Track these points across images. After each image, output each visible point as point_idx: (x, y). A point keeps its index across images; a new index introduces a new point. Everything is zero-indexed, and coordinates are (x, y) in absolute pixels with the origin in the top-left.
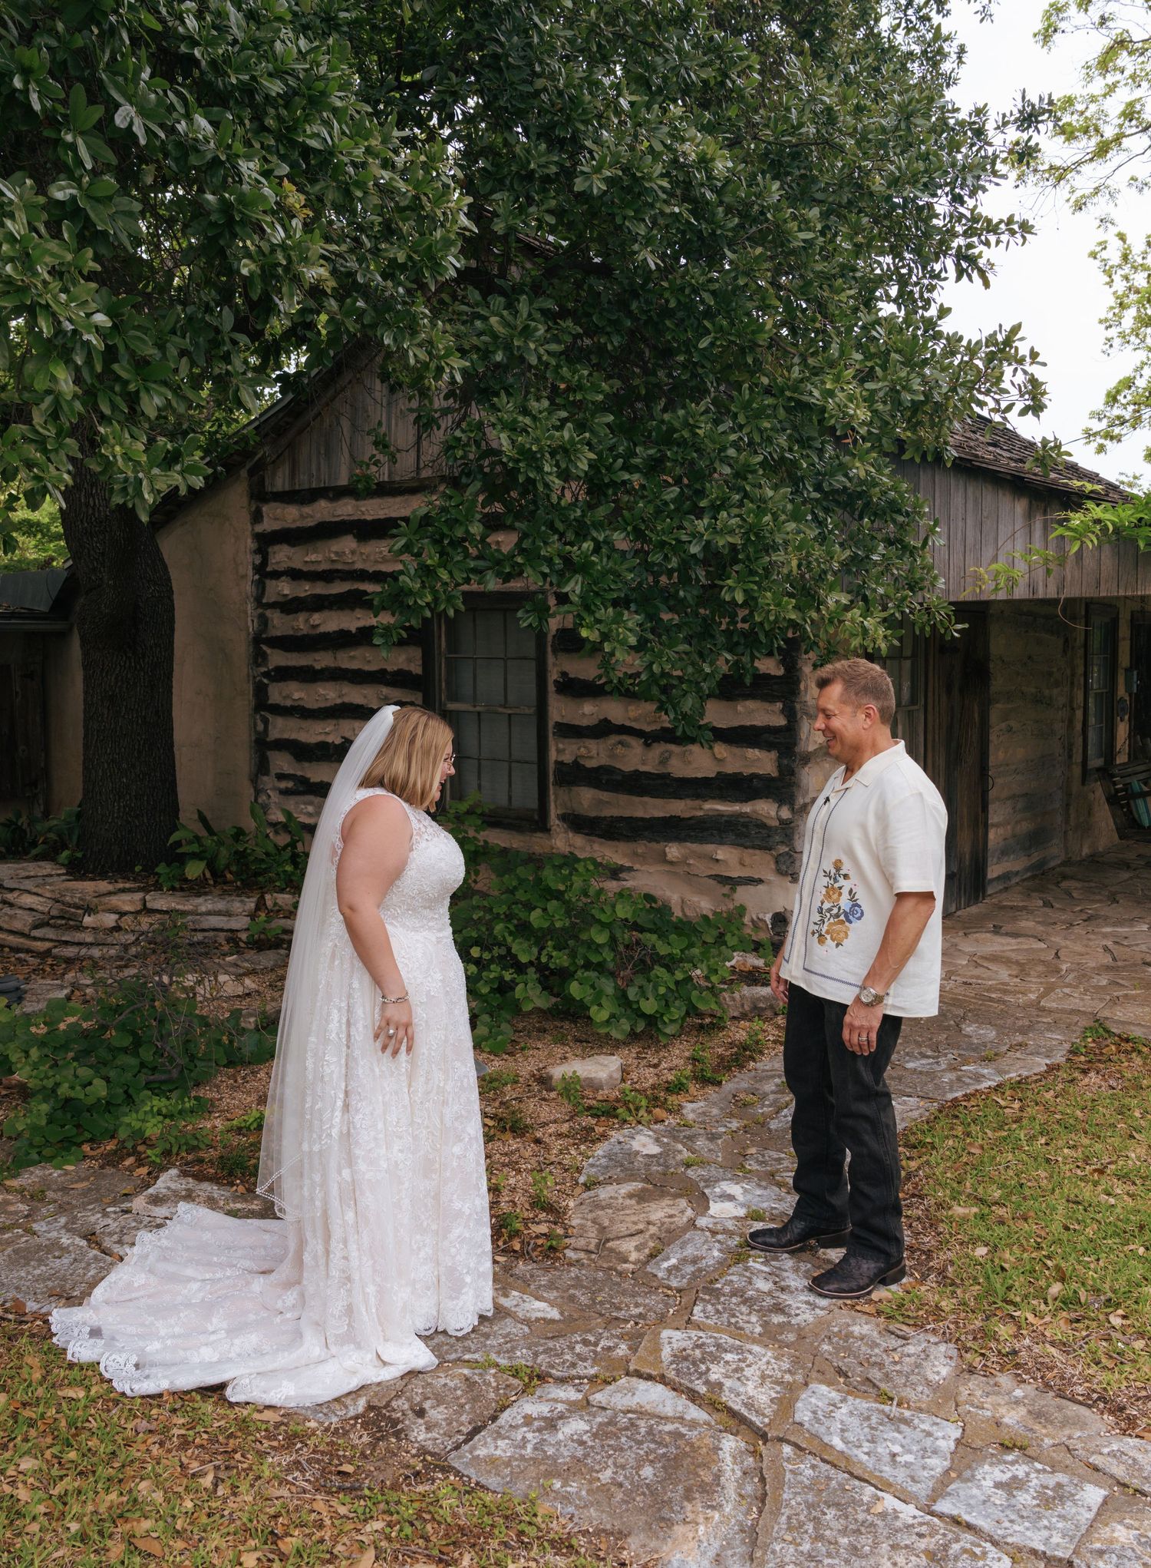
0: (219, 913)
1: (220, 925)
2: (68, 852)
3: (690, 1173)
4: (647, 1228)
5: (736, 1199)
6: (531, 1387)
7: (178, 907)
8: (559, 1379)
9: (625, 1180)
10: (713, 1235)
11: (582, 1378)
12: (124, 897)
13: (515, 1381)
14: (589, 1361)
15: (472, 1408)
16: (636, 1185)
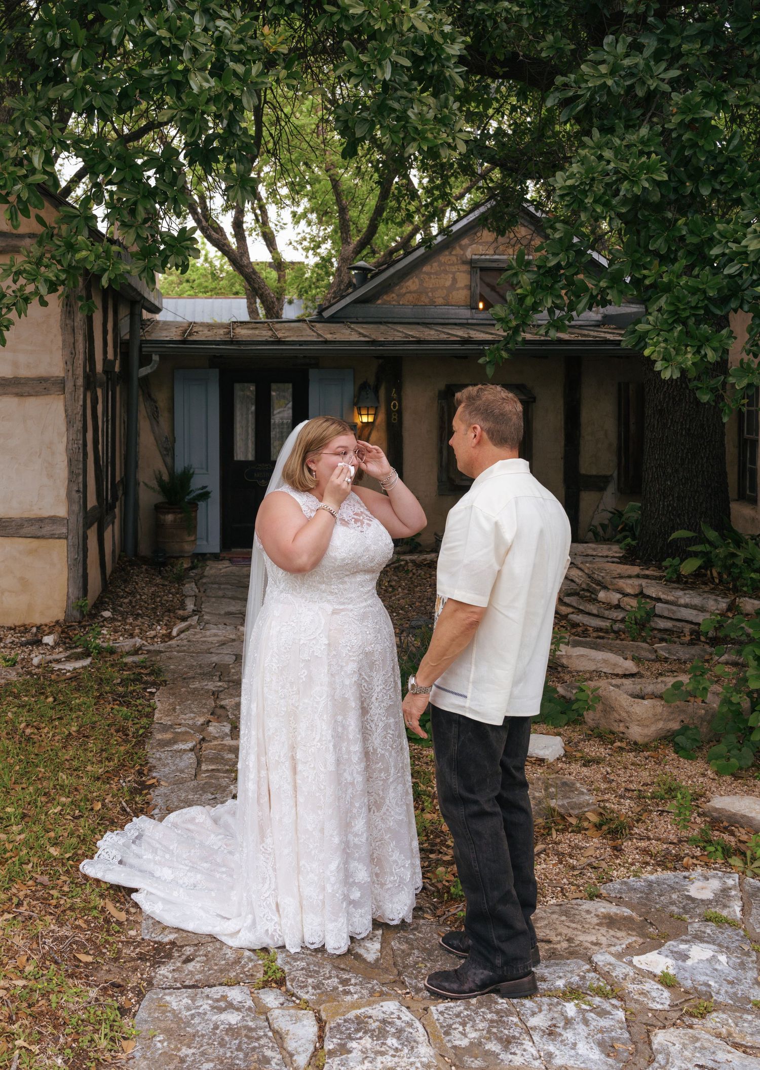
2: (629, 540)
3: (696, 925)
4: (559, 942)
5: (684, 961)
6: (266, 984)
7: (663, 596)
8: (287, 991)
9: (628, 905)
10: (588, 971)
11: (298, 998)
12: (629, 581)
13: (260, 975)
14: (318, 991)
15: (211, 974)
16: (627, 912)
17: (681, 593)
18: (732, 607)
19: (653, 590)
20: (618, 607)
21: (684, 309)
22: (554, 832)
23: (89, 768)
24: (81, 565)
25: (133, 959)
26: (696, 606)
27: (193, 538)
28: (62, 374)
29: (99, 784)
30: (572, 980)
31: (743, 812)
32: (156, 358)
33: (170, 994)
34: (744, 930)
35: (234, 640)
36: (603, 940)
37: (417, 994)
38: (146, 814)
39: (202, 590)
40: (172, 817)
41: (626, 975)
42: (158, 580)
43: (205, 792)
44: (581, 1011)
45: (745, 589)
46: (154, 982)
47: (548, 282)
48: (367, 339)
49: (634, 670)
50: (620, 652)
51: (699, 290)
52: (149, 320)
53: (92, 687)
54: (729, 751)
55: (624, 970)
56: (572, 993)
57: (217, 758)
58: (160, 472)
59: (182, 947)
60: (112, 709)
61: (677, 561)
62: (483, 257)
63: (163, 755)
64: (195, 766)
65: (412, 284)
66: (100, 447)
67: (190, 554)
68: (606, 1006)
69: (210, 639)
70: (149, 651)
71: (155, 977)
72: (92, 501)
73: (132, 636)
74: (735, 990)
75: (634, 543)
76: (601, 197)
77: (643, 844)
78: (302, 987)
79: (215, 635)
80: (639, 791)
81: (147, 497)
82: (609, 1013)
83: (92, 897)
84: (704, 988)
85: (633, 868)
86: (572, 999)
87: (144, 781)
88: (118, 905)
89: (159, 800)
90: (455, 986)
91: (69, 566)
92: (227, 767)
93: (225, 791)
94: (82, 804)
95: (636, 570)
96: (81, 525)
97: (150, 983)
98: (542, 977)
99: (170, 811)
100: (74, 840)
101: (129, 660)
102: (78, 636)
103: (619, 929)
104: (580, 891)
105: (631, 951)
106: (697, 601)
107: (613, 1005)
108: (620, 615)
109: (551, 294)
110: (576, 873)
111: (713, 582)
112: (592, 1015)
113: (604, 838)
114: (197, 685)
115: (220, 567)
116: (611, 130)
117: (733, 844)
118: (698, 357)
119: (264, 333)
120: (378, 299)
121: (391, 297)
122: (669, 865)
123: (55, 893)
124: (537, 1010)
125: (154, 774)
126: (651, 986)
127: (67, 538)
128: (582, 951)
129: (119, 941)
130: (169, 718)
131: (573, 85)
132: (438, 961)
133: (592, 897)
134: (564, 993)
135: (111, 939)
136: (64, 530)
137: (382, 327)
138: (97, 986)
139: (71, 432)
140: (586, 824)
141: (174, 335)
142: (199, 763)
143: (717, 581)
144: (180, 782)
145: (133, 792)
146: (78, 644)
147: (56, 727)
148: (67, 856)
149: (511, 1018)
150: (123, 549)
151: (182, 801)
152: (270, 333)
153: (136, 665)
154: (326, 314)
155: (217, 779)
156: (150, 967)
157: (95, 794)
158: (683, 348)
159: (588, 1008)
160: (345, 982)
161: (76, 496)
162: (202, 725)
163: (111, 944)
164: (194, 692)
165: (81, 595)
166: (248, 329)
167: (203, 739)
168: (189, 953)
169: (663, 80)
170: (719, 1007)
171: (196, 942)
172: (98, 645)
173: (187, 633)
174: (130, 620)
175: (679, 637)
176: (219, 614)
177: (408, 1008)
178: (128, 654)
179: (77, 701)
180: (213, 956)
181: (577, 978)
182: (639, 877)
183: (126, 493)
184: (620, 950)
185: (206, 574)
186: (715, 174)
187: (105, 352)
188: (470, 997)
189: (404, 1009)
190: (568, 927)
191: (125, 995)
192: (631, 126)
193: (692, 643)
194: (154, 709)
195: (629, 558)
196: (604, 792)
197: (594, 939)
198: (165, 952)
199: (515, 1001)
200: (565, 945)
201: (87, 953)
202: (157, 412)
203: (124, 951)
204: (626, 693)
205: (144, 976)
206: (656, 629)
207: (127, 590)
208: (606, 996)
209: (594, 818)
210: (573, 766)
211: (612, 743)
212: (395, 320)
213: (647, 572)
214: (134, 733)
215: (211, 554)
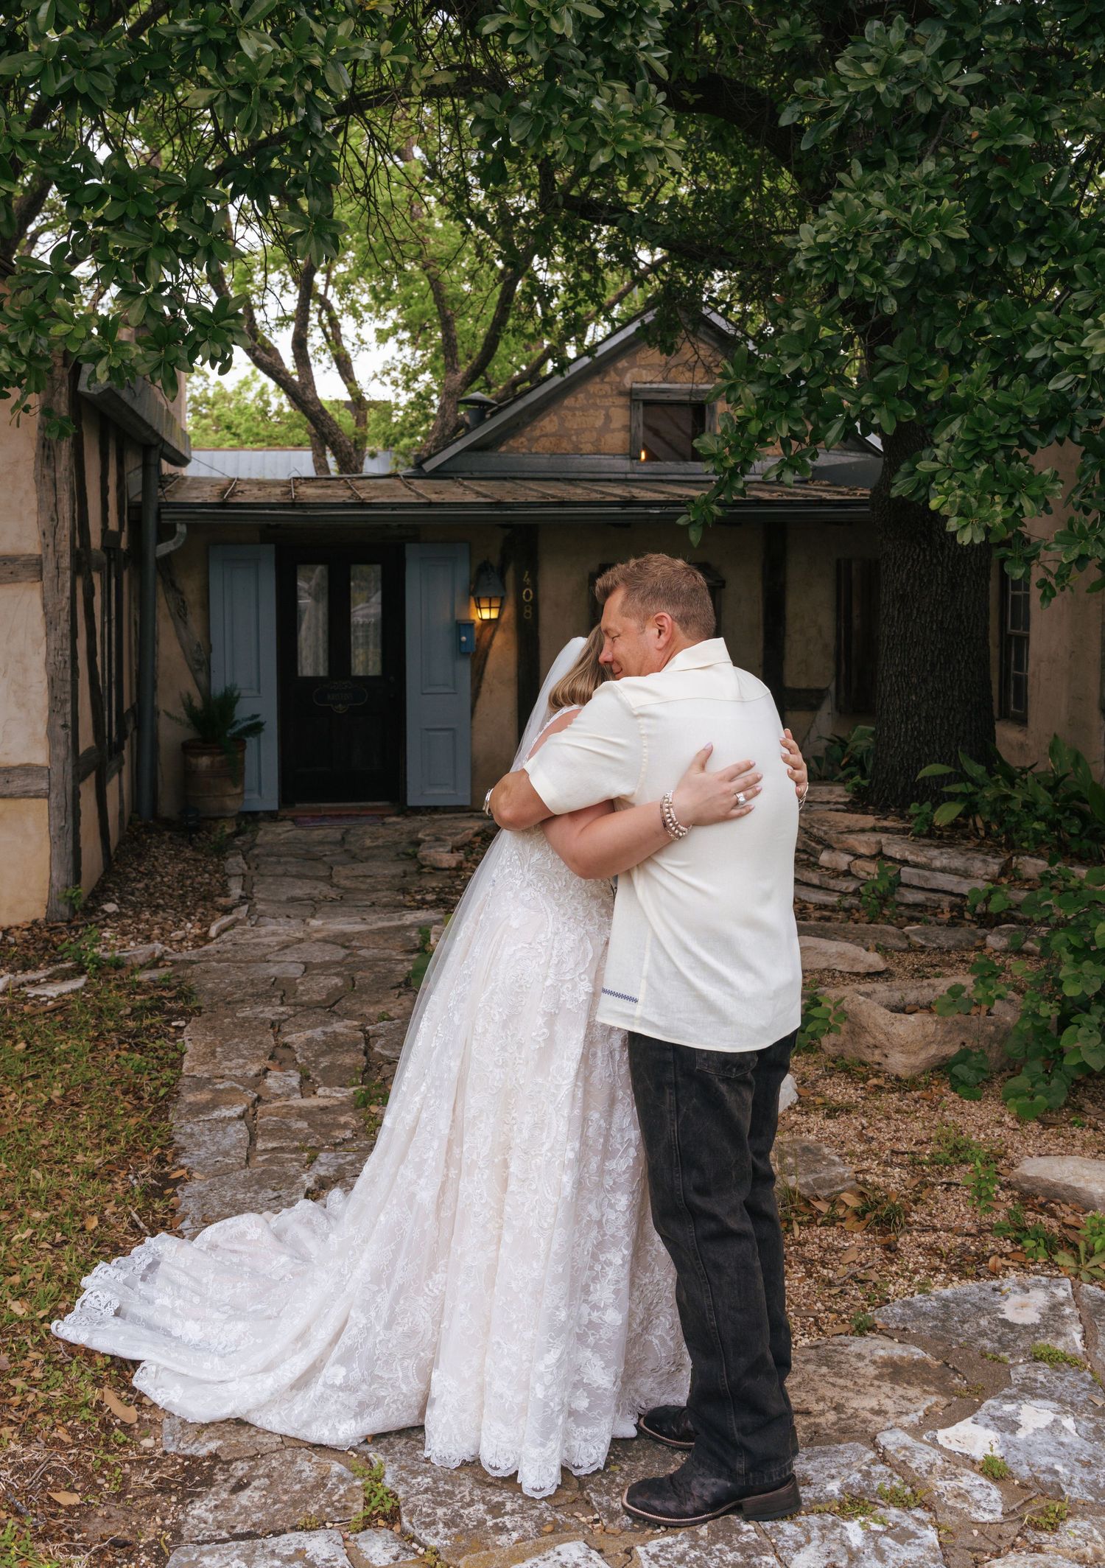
0: (954, 872)
1: (949, 887)
2: (857, 778)
3: (1021, 1369)
4: (822, 1413)
5: (1013, 1432)
6: (367, 1523)
7: (910, 858)
8: (403, 1533)
9: (917, 1341)
10: (874, 1462)
11: (420, 1545)
12: (863, 837)
13: (358, 1507)
14: (454, 1530)
15: (278, 1510)
16: (917, 1353)
17: (935, 852)
18: (1004, 871)
19: (896, 849)
20: (847, 873)
21: (990, 439)
22: (796, 1227)
23: (80, 1158)
24: (70, 835)
25: (149, 1493)
26: (956, 869)
27: (239, 790)
28: (38, 551)
29: (94, 1184)
30: (851, 1480)
31: (1066, 1181)
32: (181, 528)
33: (211, 1553)
34: (1091, 1372)
35: (301, 941)
36: (889, 1405)
37: (611, 1521)
38: (170, 1231)
39: (253, 865)
40: (210, 1232)
41: (932, 1466)
42: (188, 853)
43: (263, 1187)
44: (871, 1535)
45: (1025, 845)
46: (184, 1531)
47: (782, 398)
48: (489, 500)
49: (881, 966)
50: (858, 940)
51: (1010, 408)
52: (171, 475)
53: (86, 1022)
54: (1032, 1086)
55: (927, 1457)
56: (854, 1504)
57: (280, 1130)
58: (189, 695)
59: (229, 1462)
60: (118, 1056)
61: (927, 807)
62: (648, 386)
63: (196, 1129)
64: (246, 1144)
65: (549, 424)
66: (99, 659)
67: (235, 813)
68: (909, 1523)
69: (266, 940)
70: (174, 962)
71: (185, 1521)
72: (87, 740)
73: (148, 939)
74: (1093, 1477)
75: (865, 783)
76: (870, 264)
77: (927, 1239)
78: (428, 1525)
79: (274, 934)
80: (913, 1153)
81: (171, 732)
82: (913, 1535)
83: (81, 1385)
84: (1048, 1478)
85: (917, 1278)
86: (856, 1515)
87: (168, 1174)
88: (124, 1393)
89: (191, 1205)
90: (671, 1505)
91: (51, 838)
92: (297, 1144)
93: (293, 1183)
94: (68, 1221)
95: (869, 821)
96: (70, 777)
97: (177, 1535)
98: (805, 1478)
99: (207, 1222)
100: (53, 1287)
101: (144, 977)
102: (66, 944)
103: (908, 1383)
104: (843, 1321)
105: (933, 1421)
106: (958, 863)
107: (917, 1519)
108: (850, 886)
109: (787, 416)
110: (834, 1291)
111: (977, 836)
112: (888, 1540)
113: (869, 1232)
114: (246, 1012)
115: (279, 830)
116: (879, 164)
117: (1056, 1231)
118: (1011, 511)
119: (340, 492)
120: (501, 445)
121: (519, 443)
122: (968, 1270)
123: (18, 1383)
124: (803, 1539)
125: (183, 1161)
126: (970, 1480)
127: (48, 797)
128: (859, 1427)
129: (126, 1461)
130: (205, 1068)
131: (821, 93)
132: (639, 1459)
133: (864, 1329)
134: (841, 1505)
135: (111, 1459)
136: (44, 785)
137: (508, 485)
138: (88, 1549)
139: (53, 637)
140: (841, 1211)
141: (209, 495)
142: (252, 1139)
143: (982, 833)
144: (222, 1172)
145: (152, 1193)
146: (66, 955)
147: (28, 1092)
148: (41, 1314)
149: (765, 1558)
150: (136, 809)
151: (227, 1205)
152: (348, 493)
153: (156, 984)
154: (428, 466)
155: (281, 1163)
156: (177, 1503)
157: (88, 1202)
158: (989, 497)
159: (880, 1528)
160: (496, 1510)
161: (61, 733)
162: (257, 1076)
163: (111, 1469)
164: (243, 1024)
165: (70, 880)
166: (317, 487)
167: (259, 1099)
168: (240, 1473)
169: (955, 88)
170: (1076, 1510)
171: (253, 1453)
172: (96, 957)
173: (231, 932)
174: (146, 915)
175: (935, 915)
176: (279, 902)
177: (600, 1551)
178: (142, 967)
179: (63, 1047)
180: (281, 1476)
181: (859, 1476)
182: (928, 1293)
183: (139, 727)
184: (916, 1420)
185: (258, 841)
186: (1031, 234)
187: (105, 519)
188: (695, 1523)
189: (594, 1554)
190: (834, 1385)
191: (135, 1560)
192: (909, 158)
193: (952, 924)
194: (183, 1054)
195: (859, 803)
196: (861, 1158)
197: (873, 1403)
198: (202, 1473)
199: (768, 1525)
200: (832, 1416)
201: (71, 1489)
202: (185, 609)
203: (134, 1479)
204: (880, 1003)
205: (168, 1522)
206: (902, 904)
207: (142, 869)
208: (904, 1505)
209: (852, 1201)
210: (813, 1118)
211: (865, 1079)
212: (526, 475)
213: (885, 823)
214: (151, 1094)
215: (266, 812)
